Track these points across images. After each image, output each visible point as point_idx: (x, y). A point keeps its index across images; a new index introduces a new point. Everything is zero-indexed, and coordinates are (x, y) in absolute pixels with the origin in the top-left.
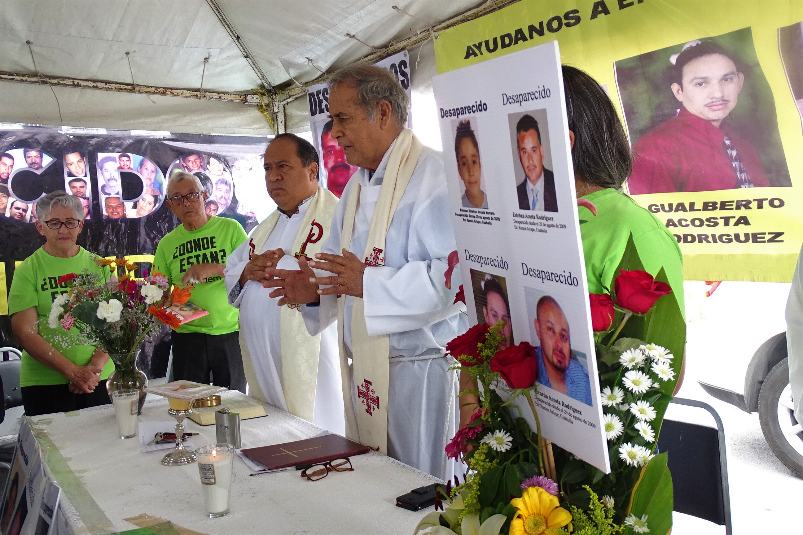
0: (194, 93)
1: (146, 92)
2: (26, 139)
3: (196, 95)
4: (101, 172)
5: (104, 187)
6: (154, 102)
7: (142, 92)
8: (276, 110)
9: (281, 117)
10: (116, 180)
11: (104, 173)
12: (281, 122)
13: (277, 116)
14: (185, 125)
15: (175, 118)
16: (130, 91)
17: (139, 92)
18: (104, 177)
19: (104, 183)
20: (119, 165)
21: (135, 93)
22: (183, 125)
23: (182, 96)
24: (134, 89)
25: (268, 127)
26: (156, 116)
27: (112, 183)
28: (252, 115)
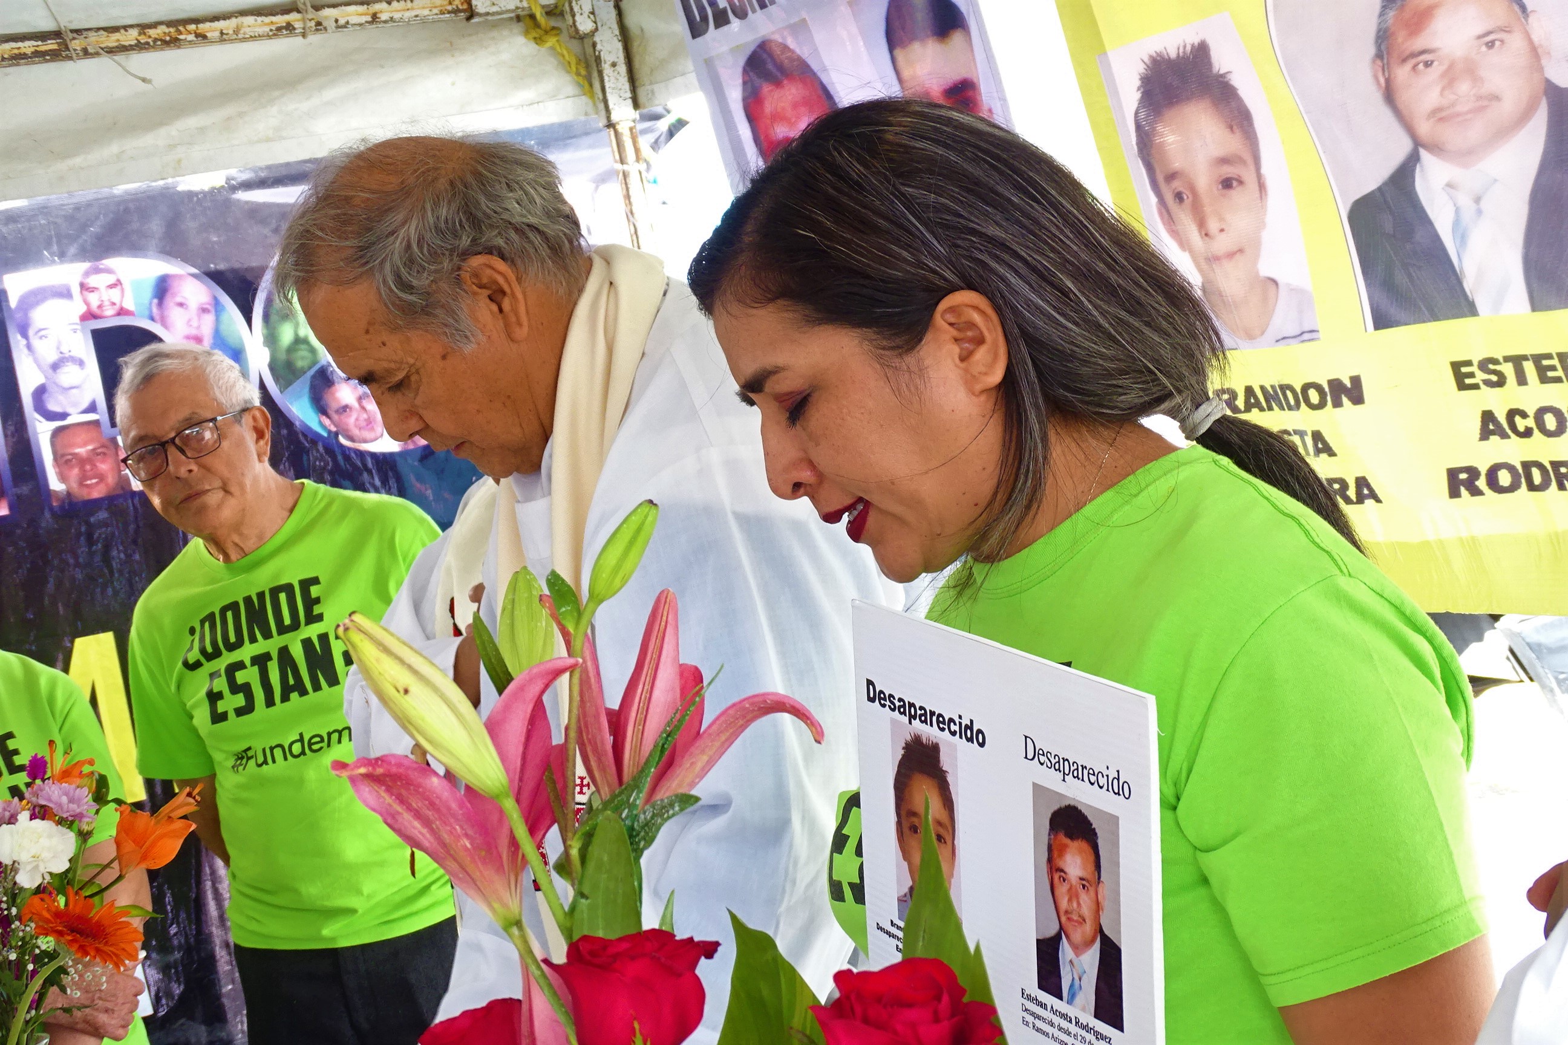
0: (281, 20)
1: (111, 51)
3: (289, 27)
4: (24, 342)
5: (40, 393)
6: (144, 80)
7: (97, 54)
8: (585, 25)
9: (610, 48)
10: (81, 363)
11: (36, 343)
12: (614, 65)
13: (594, 45)
14: (268, 140)
15: (229, 119)
16: (55, 56)
17: (86, 53)
18: (36, 361)
19: (40, 380)
20: (83, 309)
21: (70, 58)
22: (260, 141)
23: (237, 37)
24: (67, 49)
25: (570, 89)
26: (162, 124)
27: (69, 375)
28: (505, 56)
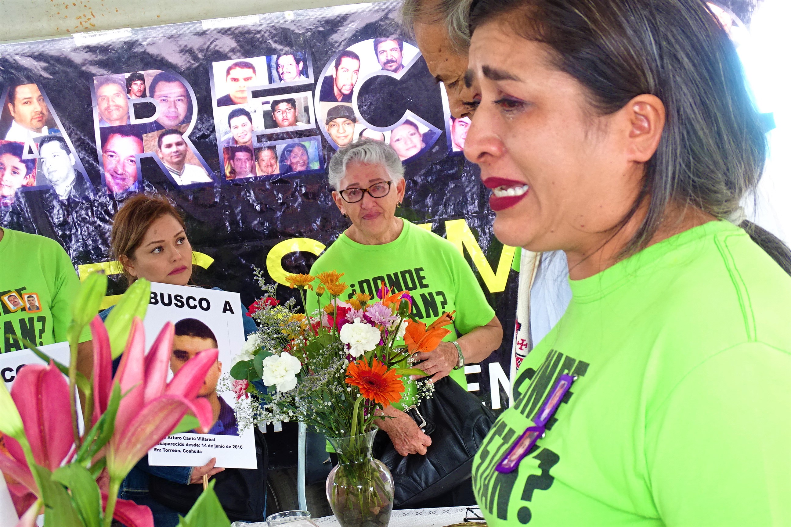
2: (376, 22)
